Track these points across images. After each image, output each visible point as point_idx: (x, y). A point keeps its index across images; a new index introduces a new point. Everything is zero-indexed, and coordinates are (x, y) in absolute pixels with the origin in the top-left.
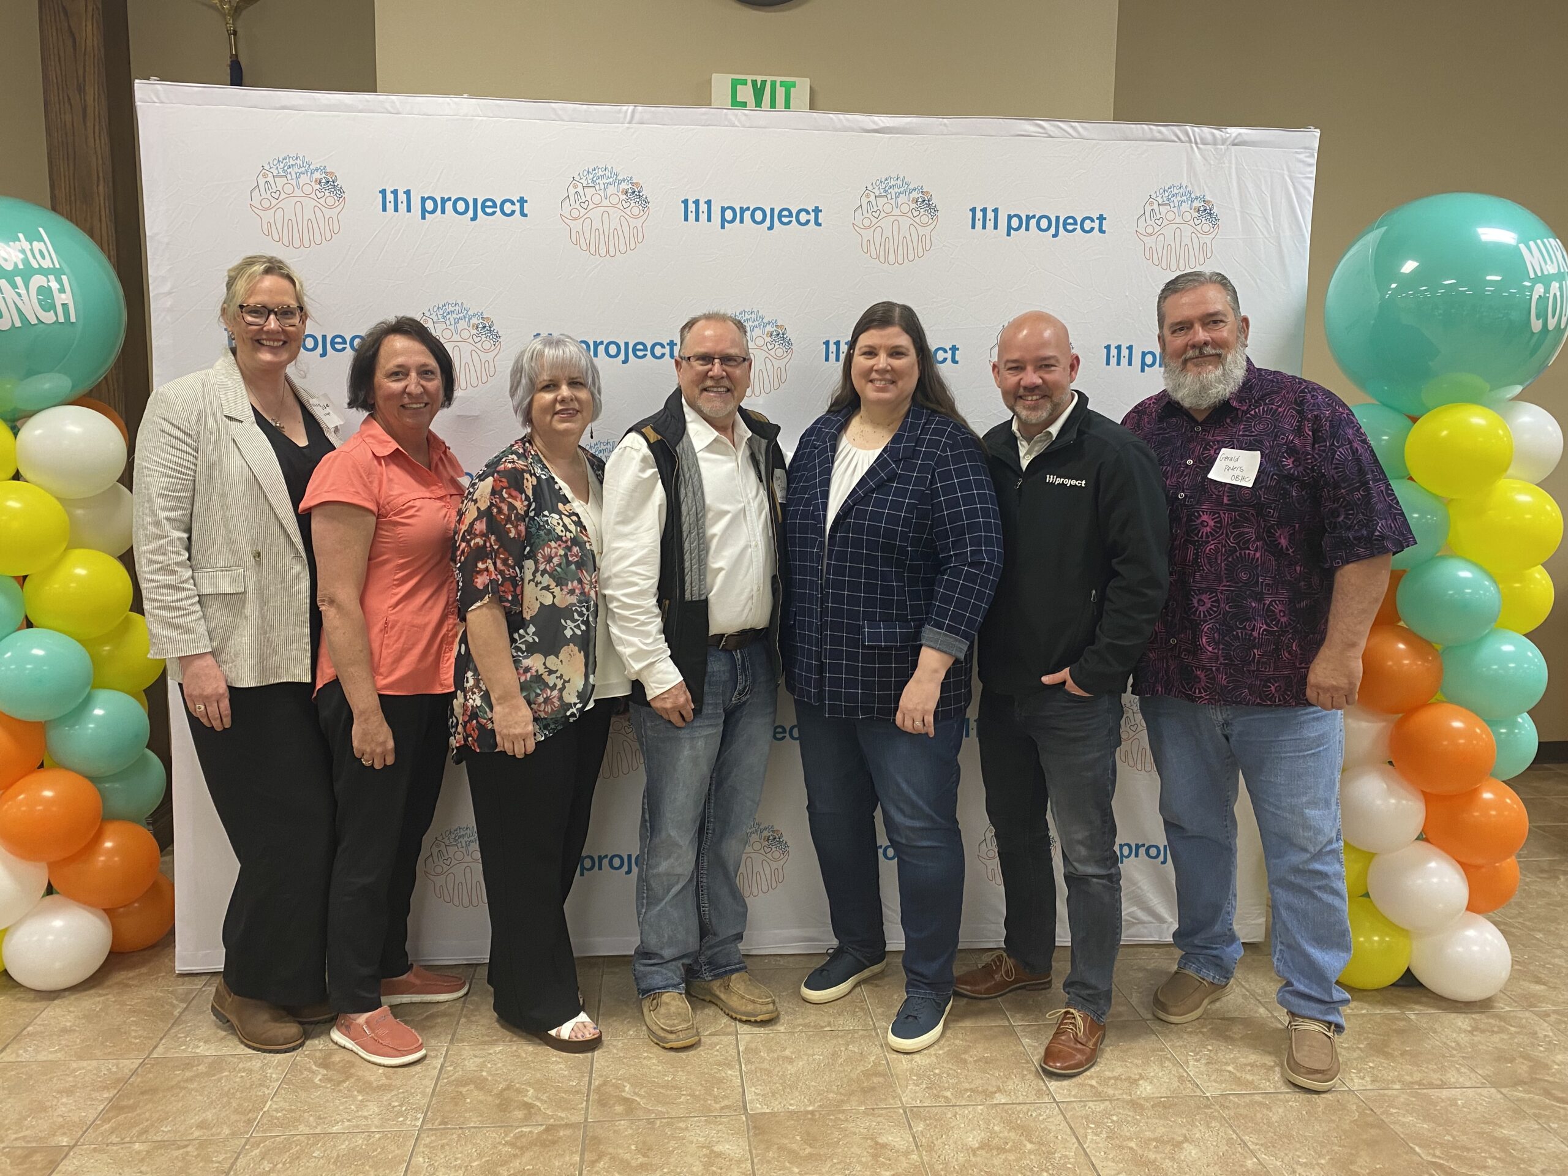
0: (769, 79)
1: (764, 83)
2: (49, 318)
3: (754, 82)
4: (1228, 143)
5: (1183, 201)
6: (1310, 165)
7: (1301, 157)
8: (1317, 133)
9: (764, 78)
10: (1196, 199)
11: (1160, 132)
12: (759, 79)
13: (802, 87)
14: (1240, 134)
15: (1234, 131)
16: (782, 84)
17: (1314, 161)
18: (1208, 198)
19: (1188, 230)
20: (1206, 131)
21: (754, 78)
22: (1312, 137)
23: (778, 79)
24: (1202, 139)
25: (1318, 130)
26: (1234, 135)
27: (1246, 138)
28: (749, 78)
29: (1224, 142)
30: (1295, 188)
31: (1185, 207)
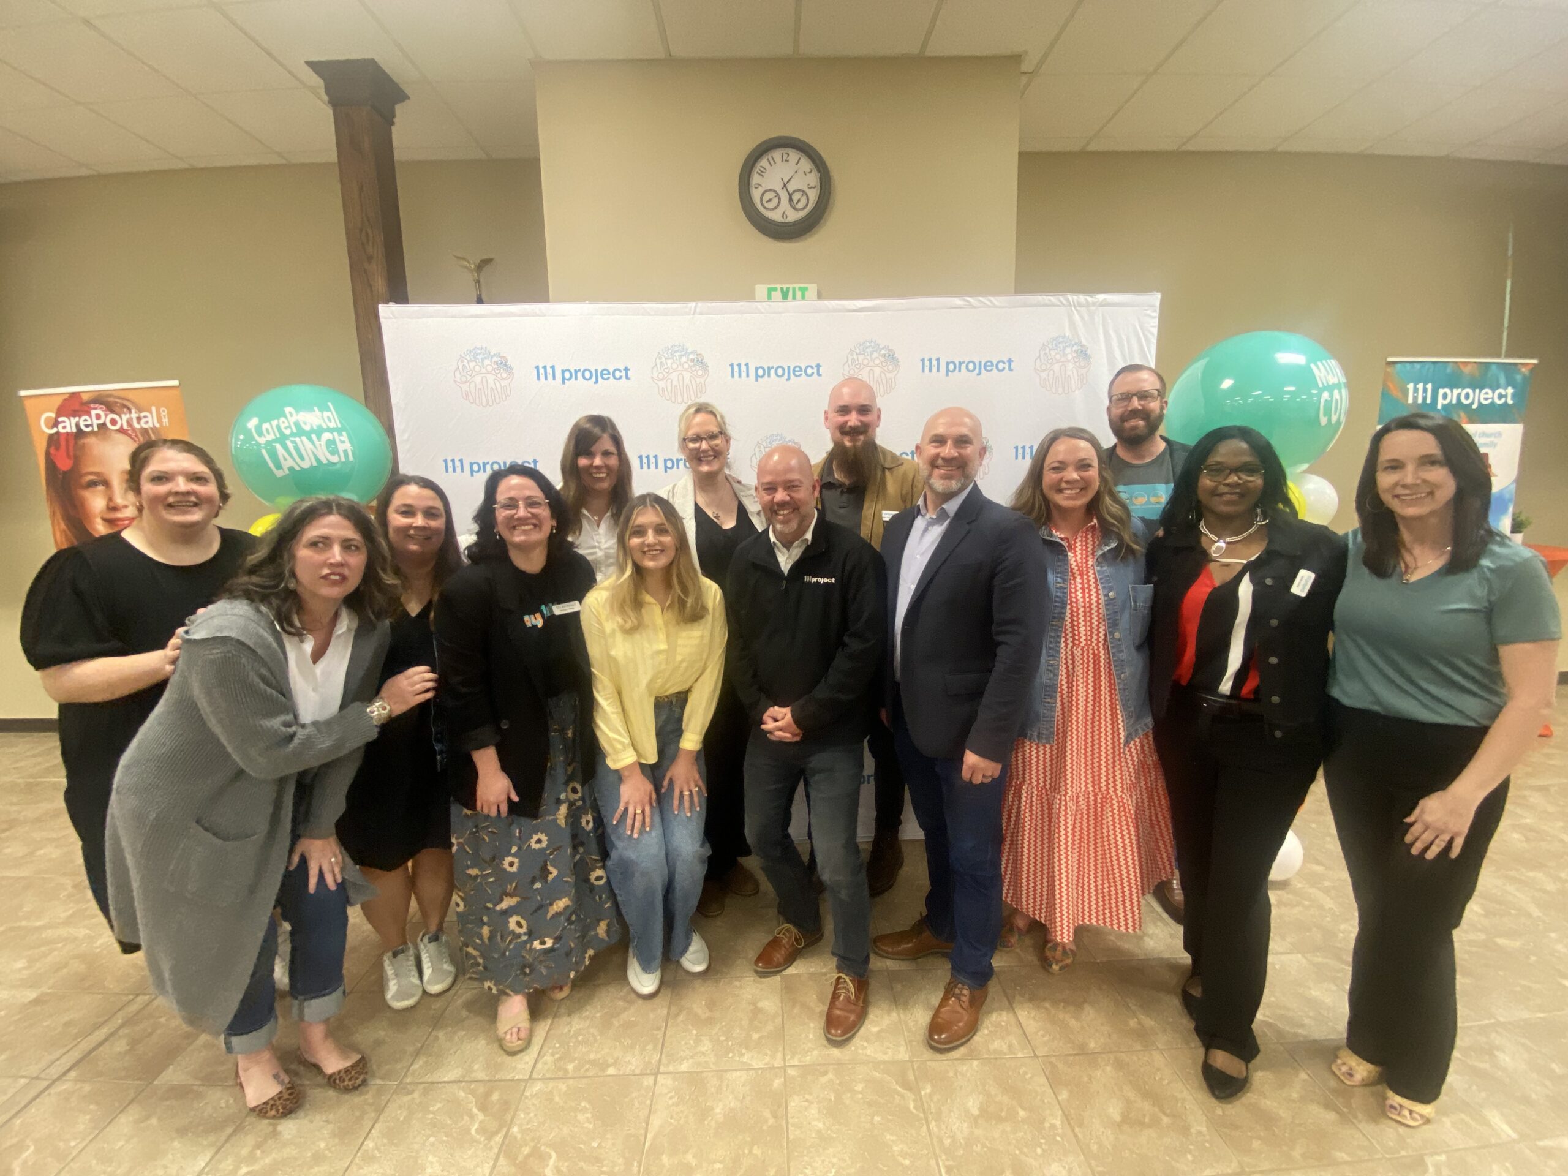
0: (791, 286)
1: (788, 289)
2: (334, 459)
3: (782, 289)
4: (1097, 305)
5: (1066, 346)
6: (1154, 318)
7: (1148, 312)
8: (1159, 296)
9: (788, 286)
10: (1076, 344)
11: (1050, 300)
12: (785, 286)
13: (813, 289)
14: (1105, 299)
15: (1101, 297)
16: (800, 289)
17: (1157, 315)
18: (1084, 342)
19: (1070, 366)
20: (1082, 298)
21: (781, 286)
22: (1156, 298)
23: (797, 286)
24: (1078, 303)
25: (1160, 294)
26: (1101, 299)
27: (1110, 301)
28: (779, 286)
29: (1094, 304)
30: (1144, 334)
31: (1068, 350)
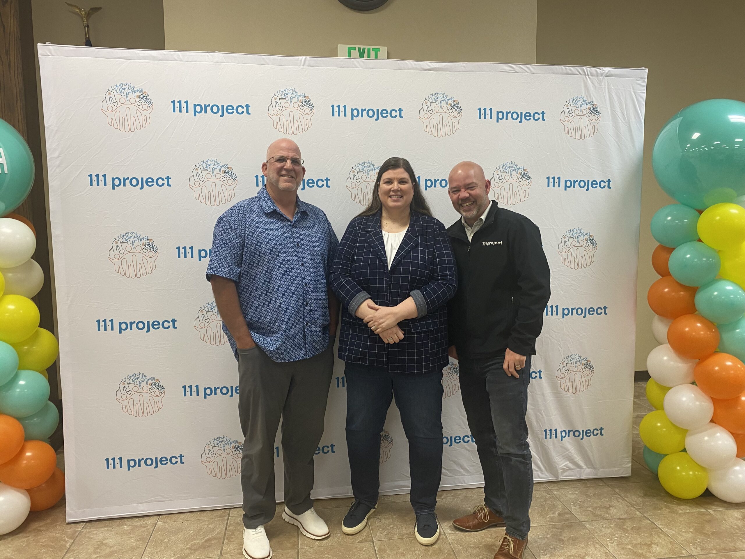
0: (367, 47)
1: (364, 49)
3: (359, 49)
4: (604, 75)
5: (582, 104)
6: (644, 86)
7: (639, 82)
8: (647, 70)
9: (364, 47)
10: (589, 103)
11: (570, 70)
12: (362, 47)
13: (383, 50)
14: (609, 71)
15: (606, 70)
16: (373, 50)
17: (645, 84)
18: (595, 103)
19: (585, 119)
20: (593, 69)
21: (359, 46)
22: (645, 72)
23: (371, 47)
24: (591, 73)
25: (647, 69)
26: (607, 71)
27: (612, 73)
28: (357, 47)
29: (602, 74)
30: (636, 98)
31: (584, 107)
